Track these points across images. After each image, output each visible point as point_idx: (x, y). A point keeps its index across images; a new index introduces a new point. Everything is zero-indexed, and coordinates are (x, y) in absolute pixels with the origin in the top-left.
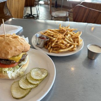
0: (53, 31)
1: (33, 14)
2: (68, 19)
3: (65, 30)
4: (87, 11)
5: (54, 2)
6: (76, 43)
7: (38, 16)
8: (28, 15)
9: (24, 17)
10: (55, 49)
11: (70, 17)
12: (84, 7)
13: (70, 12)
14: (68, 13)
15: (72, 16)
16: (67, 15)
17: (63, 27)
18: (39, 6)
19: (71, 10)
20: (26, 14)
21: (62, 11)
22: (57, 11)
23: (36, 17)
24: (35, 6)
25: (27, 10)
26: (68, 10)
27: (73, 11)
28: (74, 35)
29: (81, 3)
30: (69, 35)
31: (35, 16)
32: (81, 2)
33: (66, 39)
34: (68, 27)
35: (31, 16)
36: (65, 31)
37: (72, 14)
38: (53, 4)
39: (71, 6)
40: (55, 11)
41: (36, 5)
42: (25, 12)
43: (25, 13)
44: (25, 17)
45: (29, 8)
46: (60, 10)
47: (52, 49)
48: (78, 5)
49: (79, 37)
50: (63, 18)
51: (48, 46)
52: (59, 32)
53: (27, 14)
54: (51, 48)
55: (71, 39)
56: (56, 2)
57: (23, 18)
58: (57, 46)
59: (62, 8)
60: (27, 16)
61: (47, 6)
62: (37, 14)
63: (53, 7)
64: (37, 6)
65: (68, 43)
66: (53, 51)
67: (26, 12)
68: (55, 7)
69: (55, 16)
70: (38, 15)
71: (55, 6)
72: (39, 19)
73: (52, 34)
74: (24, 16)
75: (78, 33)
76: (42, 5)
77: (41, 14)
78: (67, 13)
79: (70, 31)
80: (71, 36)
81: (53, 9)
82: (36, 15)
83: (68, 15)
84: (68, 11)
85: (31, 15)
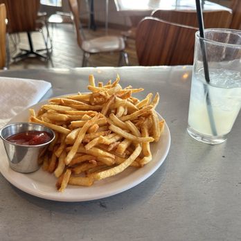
0: (67, 104)
1: (35, 48)
2: (126, 55)
3: (109, 96)
4: (171, 31)
5: (88, 16)
6: (147, 137)
7: (49, 55)
8: (24, 53)
9: (14, 59)
10: (78, 170)
11: (130, 48)
12: (161, 21)
13: (128, 37)
14: (122, 39)
15: (134, 47)
16: (120, 45)
17: (100, 85)
18: (50, 29)
19: (130, 32)
20: (18, 52)
21: (108, 37)
22: (98, 36)
23: (45, 56)
24: (37, 29)
25: (20, 41)
26: (123, 33)
27: (134, 34)
28: (135, 107)
29: (153, 12)
30: (122, 110)
31: (41, 53)
32: (151, 11)
33: (113, 128)
34: (114, 86)
35: (32, 56)
36: (109, 100)
37: (134, 42)
38: (83, 21)
39: (129, 23)
40: (92, 39)
41: (40, 26)
42: (15, 46)
43: (16, 49)
44: (17, 60)
45: (24, 36)
46: (103, 35)
47: (69, 172)
48: (146, 18)
49: (153, 110)
50: (112, 53)
51: (53, 163)
52: (89, 103)
53: (22, 50)
54: (64, 171)
55: (130, 124)
56: (92, 16)
57: (12, 61)
58: (84, 158)
59: (107, 29)
60: (20, 56)
61: (70, 26)
62: (47, 49)
63: (85, 27)
64: (44, 29)
65: (122, 139)
66: (75, 180)
67: (18, 47)
68: (91, 27)
69: (93, 51)
70: (50, 51)
71: (89, 25)
72: (53, 66)
73: (65, 117)
74: (14, 55)
75: (148, 98)
76: (58, 25)
77: (57, 49)
78: (120, 40)
79: (123, 97)
80: (128, 114)
81: (86, 33)
82: (45, 52)
83: (123, 46)
84: (124, 36)
85: (32, 51)
